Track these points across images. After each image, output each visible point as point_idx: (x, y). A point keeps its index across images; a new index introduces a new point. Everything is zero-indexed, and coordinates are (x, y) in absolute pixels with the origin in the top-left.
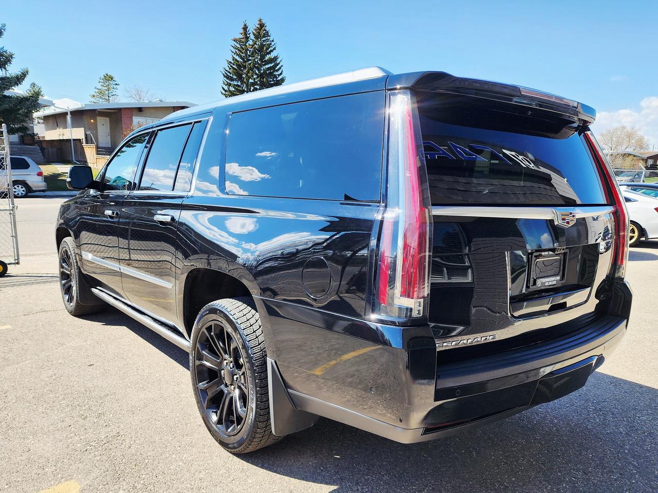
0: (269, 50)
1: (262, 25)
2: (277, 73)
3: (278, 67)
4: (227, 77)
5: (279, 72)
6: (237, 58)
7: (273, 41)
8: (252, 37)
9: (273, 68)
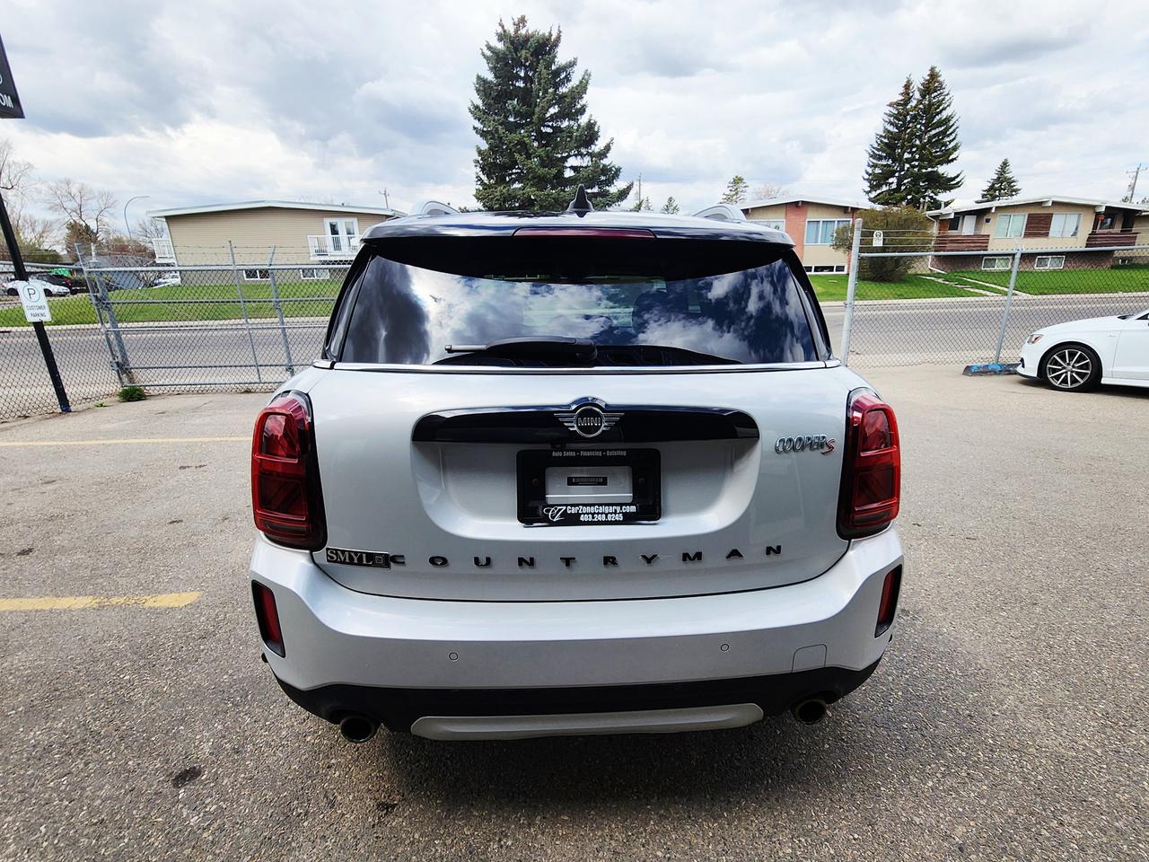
0: (941, 108)
1: (933, 76)
2: (947, 139)
3: (951, 131)
4: (873, 156)
5: (952, 137)
6: (891, 128)
7: (947, 95)
8: (917, 95)
9: (944, 133)
